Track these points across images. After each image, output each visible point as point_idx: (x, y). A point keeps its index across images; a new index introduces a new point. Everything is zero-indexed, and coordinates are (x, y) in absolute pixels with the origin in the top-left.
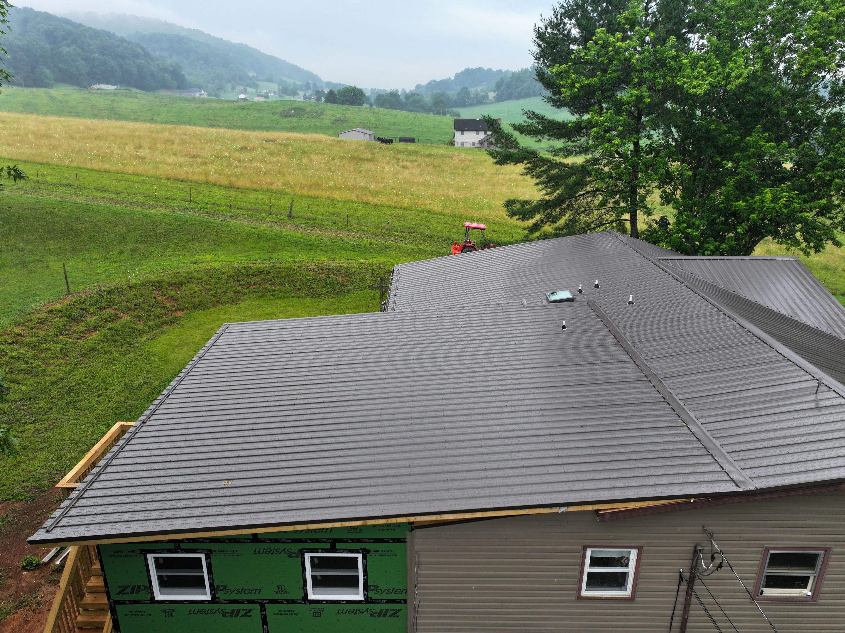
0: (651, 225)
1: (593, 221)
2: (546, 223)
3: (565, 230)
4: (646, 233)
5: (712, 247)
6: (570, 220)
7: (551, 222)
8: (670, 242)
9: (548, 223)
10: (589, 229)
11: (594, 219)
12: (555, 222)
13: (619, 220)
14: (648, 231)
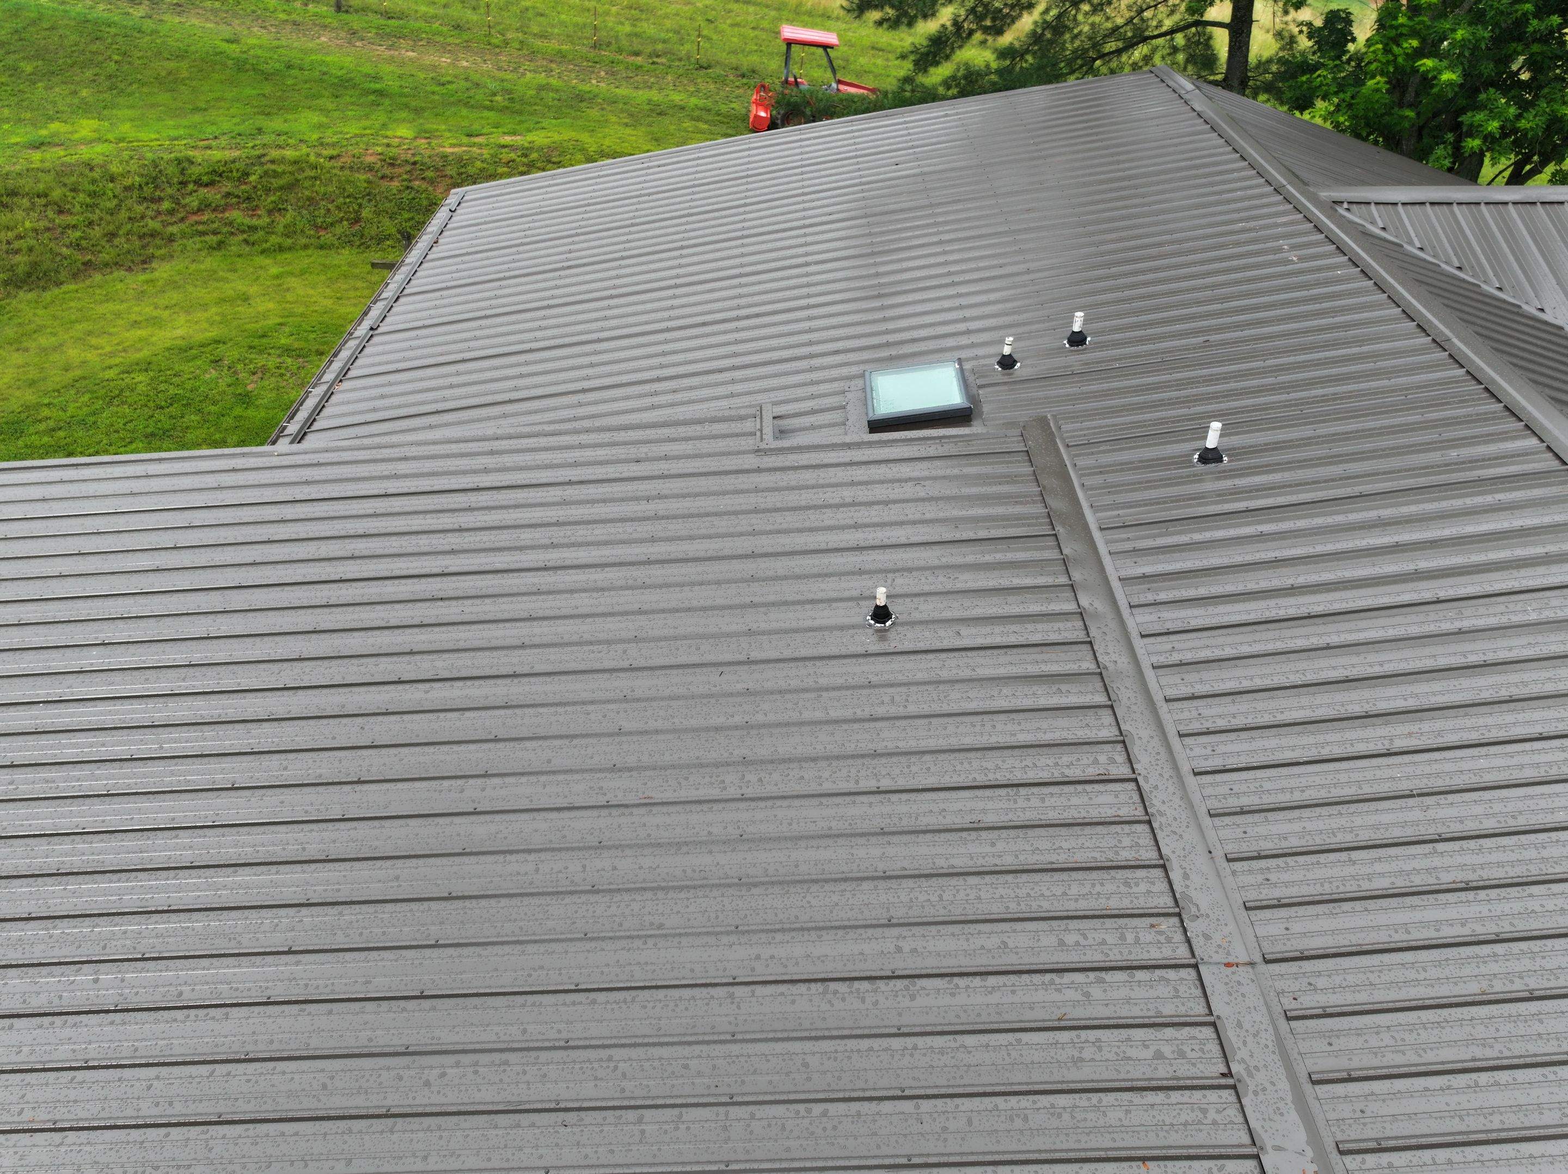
0: (1292, 40)
1: (1116, 29)
2: (971, 33)
3: (1029, 58)
4: (1274, 68)
5: (1494, 126)
6: (1046, 25)
7: (986, 30)
8: (1350, 106)
9: (978, 36)
10: (1102, 56)
11: (1120, 21)
12: (999, 32)
13: (1197, 23)
14: (1281, 61)
